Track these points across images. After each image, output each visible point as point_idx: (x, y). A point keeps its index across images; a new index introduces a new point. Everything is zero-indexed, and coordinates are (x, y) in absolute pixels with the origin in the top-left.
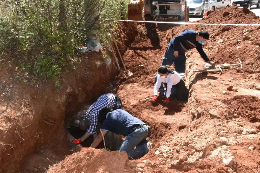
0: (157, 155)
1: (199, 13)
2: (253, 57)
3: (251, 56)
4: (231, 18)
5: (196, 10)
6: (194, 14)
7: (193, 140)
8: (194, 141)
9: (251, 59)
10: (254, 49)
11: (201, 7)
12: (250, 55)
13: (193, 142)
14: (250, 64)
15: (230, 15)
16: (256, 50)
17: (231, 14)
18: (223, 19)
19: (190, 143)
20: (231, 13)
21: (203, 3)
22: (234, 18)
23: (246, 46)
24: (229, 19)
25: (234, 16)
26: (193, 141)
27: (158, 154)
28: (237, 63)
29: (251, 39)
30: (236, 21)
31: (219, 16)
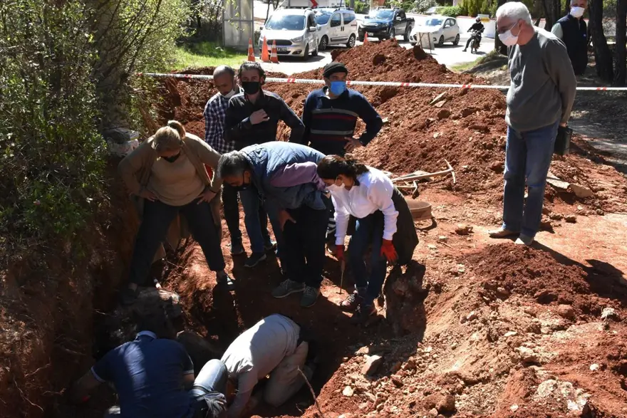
0: (350, 397)
1: (301, 51)
2: (472, 156)
3: (469, 153)
4: (392, 67)
5: (293, 44)
6: (290, 54)
7: (423, 353)
8: (428, 355)
9: (471, 160)
10: (471, 139)
11: (302, 37)
12: (465, 150)
13: (424, 358)
14: (470, 170)
15: (387, 60)
16: (475, 140)
17: (390, 58)
18: (375, 68)
19: (420, 363)
20: (389, 56)
21: (305, 29)
22: (398, 67)
23: (454, 133)
24: (388, 70)
25: (396, 63)
26: (424, 356)
27: (351, 395)
28: (442, 170)
29: (453, 115)
30: (408, 76)
31: (363, 62)
